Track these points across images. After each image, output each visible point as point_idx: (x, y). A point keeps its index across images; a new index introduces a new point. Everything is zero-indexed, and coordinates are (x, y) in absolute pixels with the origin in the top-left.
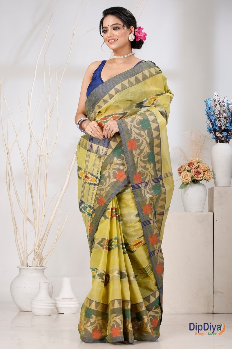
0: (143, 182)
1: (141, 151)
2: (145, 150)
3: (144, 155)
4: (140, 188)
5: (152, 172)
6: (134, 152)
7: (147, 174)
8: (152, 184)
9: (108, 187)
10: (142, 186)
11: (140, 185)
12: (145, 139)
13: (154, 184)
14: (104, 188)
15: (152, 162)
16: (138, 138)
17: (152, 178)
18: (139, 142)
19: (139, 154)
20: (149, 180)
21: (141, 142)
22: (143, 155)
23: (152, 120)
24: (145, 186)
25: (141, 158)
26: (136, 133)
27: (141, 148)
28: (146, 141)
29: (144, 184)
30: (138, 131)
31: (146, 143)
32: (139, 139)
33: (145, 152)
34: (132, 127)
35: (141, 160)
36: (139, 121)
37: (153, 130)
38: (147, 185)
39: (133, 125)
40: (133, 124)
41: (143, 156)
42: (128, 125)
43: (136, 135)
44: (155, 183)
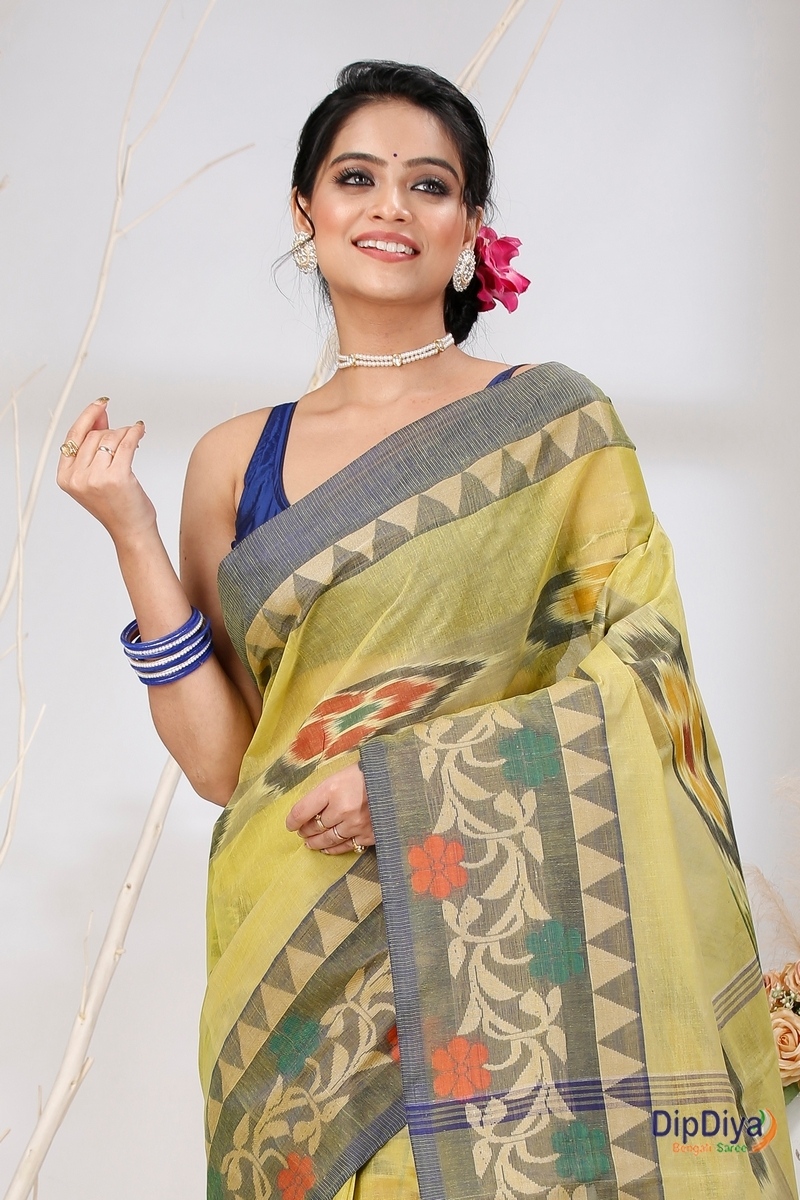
0: (497, 1097)
1: (492, 911)
2: (513, 909)
3: (509, 934)
4: (467, 1126)
5: (558, 1041)
6: (449, 910)
7: (526, 1053)
8: (558, 1115)
9: (336, 1095)
10: (484, 1121)
11: (472, 1113)
12: (518, 839)
13: (568, 1116)
14: (313, 1106)
15: (558, 981)
16: (478, 832)
17: (555, 1075)
18: (483, 852)
19: (481, 927)
20: (538, 1088)
21: (490, 856)
22: (505, 935)
23: (573, 737)
24: (506, 1119)
25: (487, 950)
26: (468, 804)
27: (493, 893)
28: (527, 855)
29: (497, 1110)
30: (479, 794)
31: (523, 865)
32: (480, 837)
33: (514, 919)
34: (445, 766)
35: (487, 959)
36: (493, 738)
37: (577, 793)
38: (522, 1116)
39: (450, 758)
40: (453, 749)
41: (501, 941)
42: (422, 758)
43: (465, 815)
44: (571, 1109)
